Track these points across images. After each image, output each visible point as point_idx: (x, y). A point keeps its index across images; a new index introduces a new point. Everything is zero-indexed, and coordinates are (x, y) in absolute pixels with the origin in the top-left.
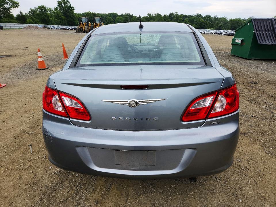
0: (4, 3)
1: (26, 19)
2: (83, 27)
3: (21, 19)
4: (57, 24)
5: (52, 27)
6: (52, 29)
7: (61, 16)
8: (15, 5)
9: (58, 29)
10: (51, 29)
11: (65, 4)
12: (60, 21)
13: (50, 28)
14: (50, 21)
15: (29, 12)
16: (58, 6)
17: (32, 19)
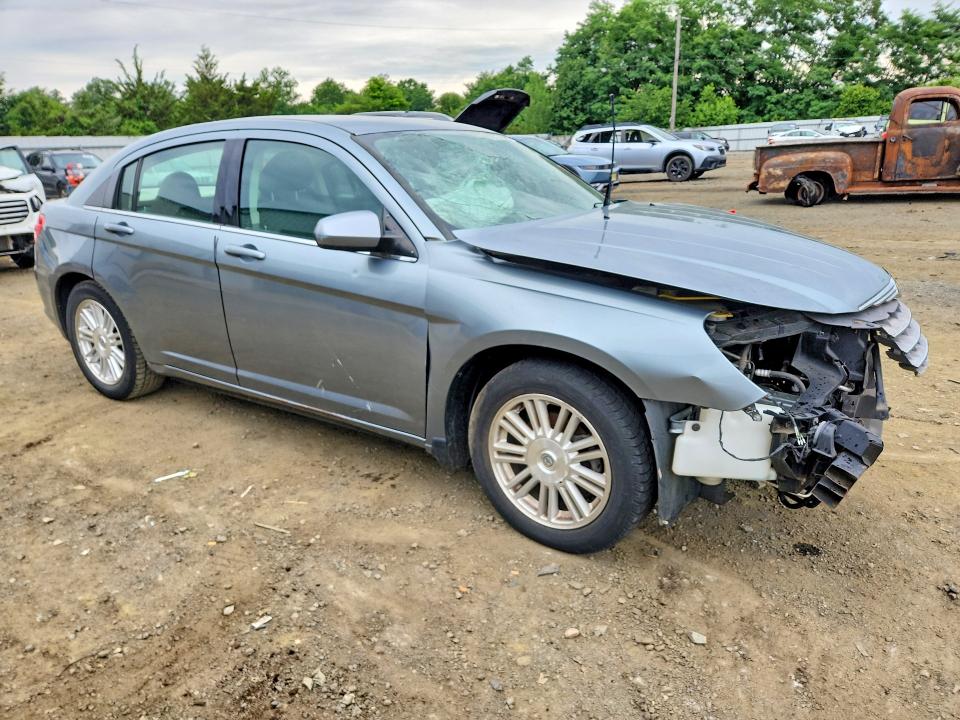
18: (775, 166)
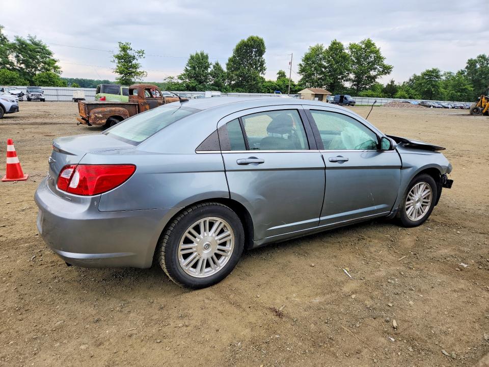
0: (371, 70)
1: (397, 91)
2: (485, 105)
3: (390, 91)
4: (452, 99)
5: (436, 105)
6: (434, 107)
7: (464, 85)
8: (386, 70)
9: (448, 108)
10: (432, 107)
11: (483, 64)
12: (459, 94)
13: (430, 107)
14: (438, 94)
15: (410, 80)
16: (467, 68)
17: (407, 91)
18: (98, 113)
